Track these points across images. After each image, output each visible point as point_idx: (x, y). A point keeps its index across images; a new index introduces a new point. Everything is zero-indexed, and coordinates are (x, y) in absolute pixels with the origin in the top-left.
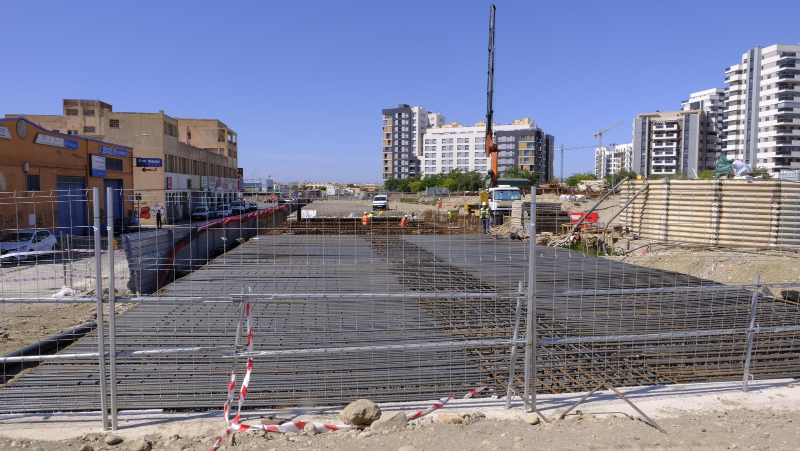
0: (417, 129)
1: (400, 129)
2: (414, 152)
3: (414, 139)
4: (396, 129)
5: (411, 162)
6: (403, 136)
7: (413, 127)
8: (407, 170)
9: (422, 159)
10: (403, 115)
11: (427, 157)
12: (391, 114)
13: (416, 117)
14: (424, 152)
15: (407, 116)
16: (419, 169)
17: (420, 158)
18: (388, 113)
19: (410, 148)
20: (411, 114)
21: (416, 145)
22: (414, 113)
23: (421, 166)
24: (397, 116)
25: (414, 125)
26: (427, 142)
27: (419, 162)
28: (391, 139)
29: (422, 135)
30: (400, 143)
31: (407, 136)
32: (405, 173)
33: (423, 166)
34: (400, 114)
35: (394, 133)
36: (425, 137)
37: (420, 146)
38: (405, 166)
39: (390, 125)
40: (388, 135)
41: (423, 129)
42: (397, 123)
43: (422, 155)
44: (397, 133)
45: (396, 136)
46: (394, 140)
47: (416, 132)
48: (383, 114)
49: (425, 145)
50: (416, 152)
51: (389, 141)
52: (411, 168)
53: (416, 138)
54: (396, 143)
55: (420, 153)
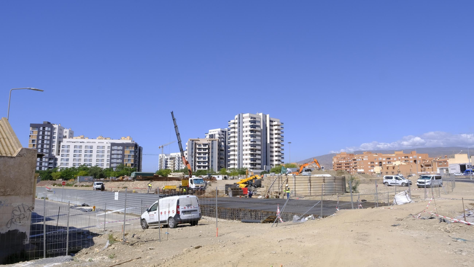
0: (56, 138)
1: (43, 137)
2: (53, 153)
3: (53, 144)
4: (40, 137)
5: (50, 159)
6: (45, 142)
7: (54, 137)
8: (47, 165)
9: (59, 158)
10: (46, 129)
11: (63, 156)
12: (37, 127)
13: (56, 131)
14: (61, 153)
15: (50, 129)
16: (55, 164)
17: (57, 157)
18: (34, 126)
19: (50, 150)
20: (53, 129)
21: (55, 148)
22: (54, 128)
23: (57, 162)
24: (41, 128)
25: (54, 136)
26: (63, 147)
27: (56, 160)
28: (36, 143)
29: (59, 142)
30: (42, 146)
31: (48, 142)
32: (45, 167)
33: (59, 162)
34: (44, 128)
35: (38, 140)
36: (62, 144)
37: (58, 149)
38: (45, 162)
39: (35, 134)
40: (33, 141)
41: (60, 139)
42: (41, 133)
43: (59, 155)
44: (40, 140)
45: (40, 142)
46: (38, 144)
47: (56, 140)
48: (31, 126)
49: (61, 149)
50: (54, 153)
51: (34, 145)
52: (50, 163)
53: (55, 144)
54: (40, 146)
55: (57, 153)
